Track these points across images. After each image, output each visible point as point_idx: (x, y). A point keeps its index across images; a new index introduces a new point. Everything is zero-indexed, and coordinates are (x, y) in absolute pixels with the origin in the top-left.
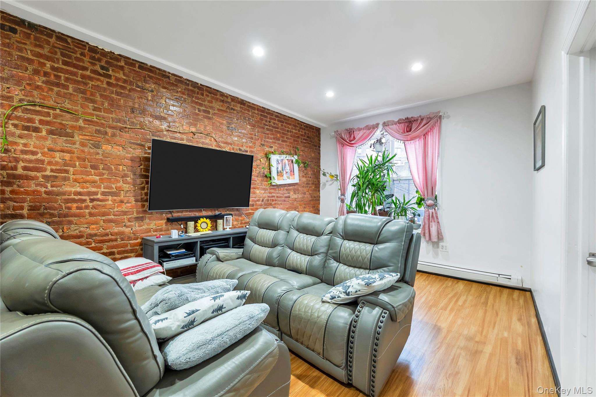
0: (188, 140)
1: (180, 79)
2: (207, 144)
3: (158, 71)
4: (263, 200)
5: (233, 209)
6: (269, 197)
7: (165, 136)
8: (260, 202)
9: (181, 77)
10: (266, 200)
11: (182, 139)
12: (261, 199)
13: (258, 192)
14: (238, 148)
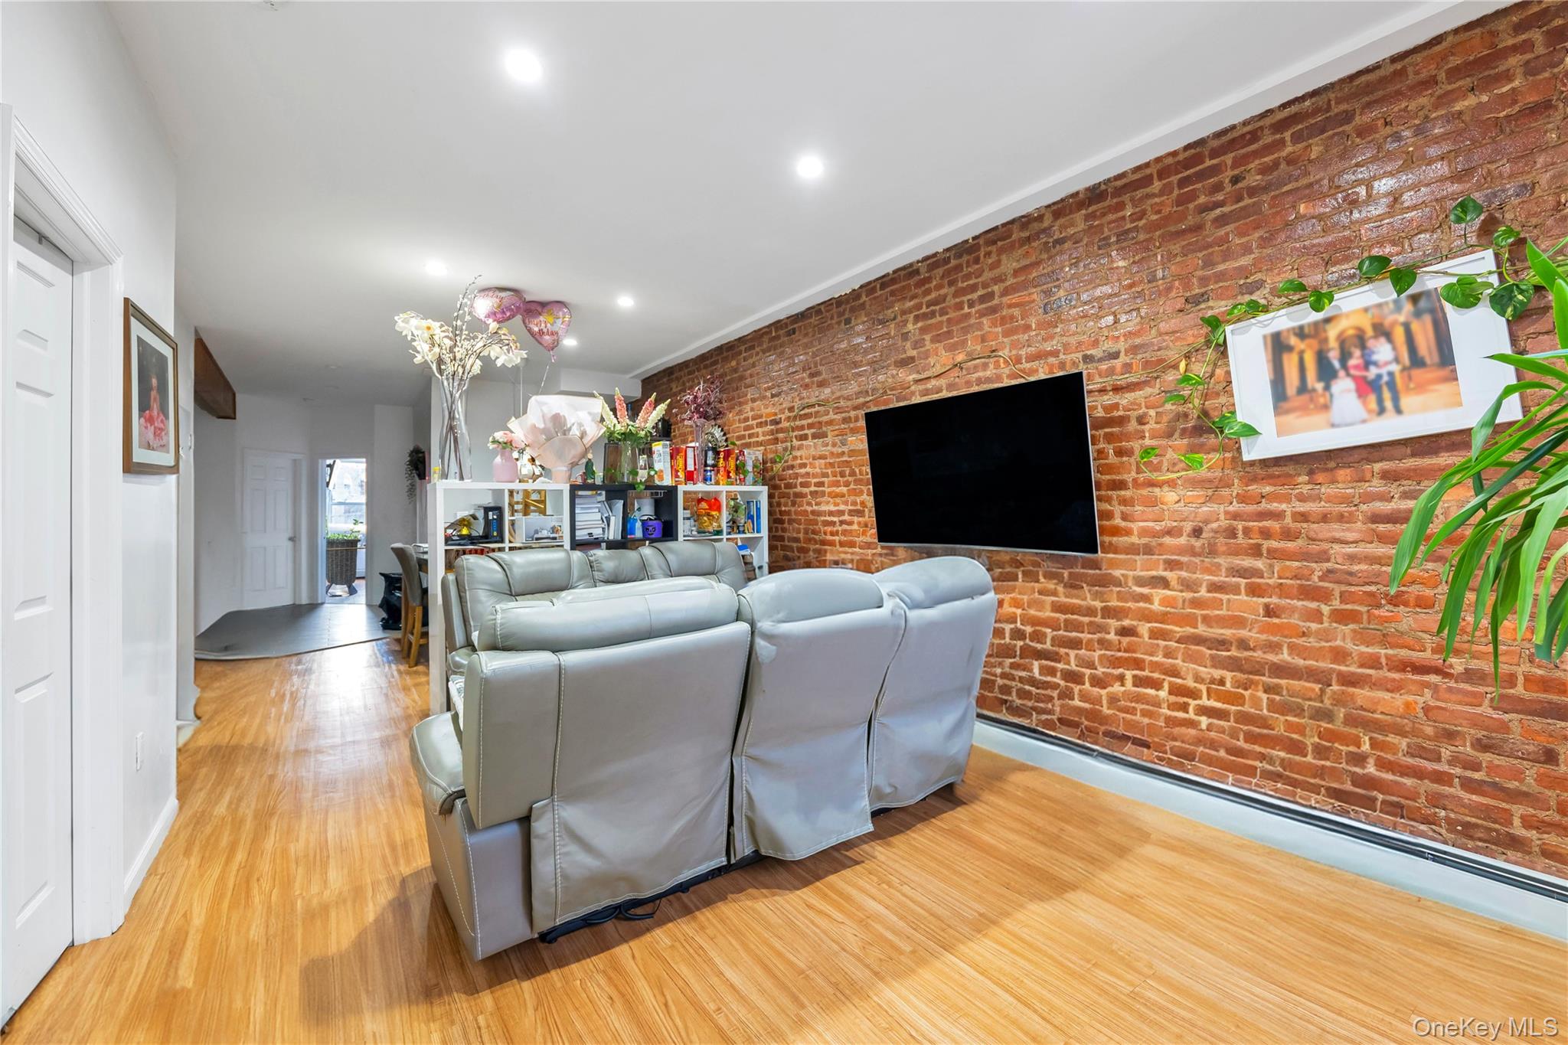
0: (950, 387)
1: (935, 259)
2: (988, 380)
3: (902, 273)
4: (1197, 532)
5: (1064, 556)
6: (1236, 516)
7: (913, 393)
8: (1182, 540)
9: (935, 255)
10: (1216, 532)
11: (940, 390)
12: (1188, 527)
13: (1170, 496)
14: (1080, 355)
